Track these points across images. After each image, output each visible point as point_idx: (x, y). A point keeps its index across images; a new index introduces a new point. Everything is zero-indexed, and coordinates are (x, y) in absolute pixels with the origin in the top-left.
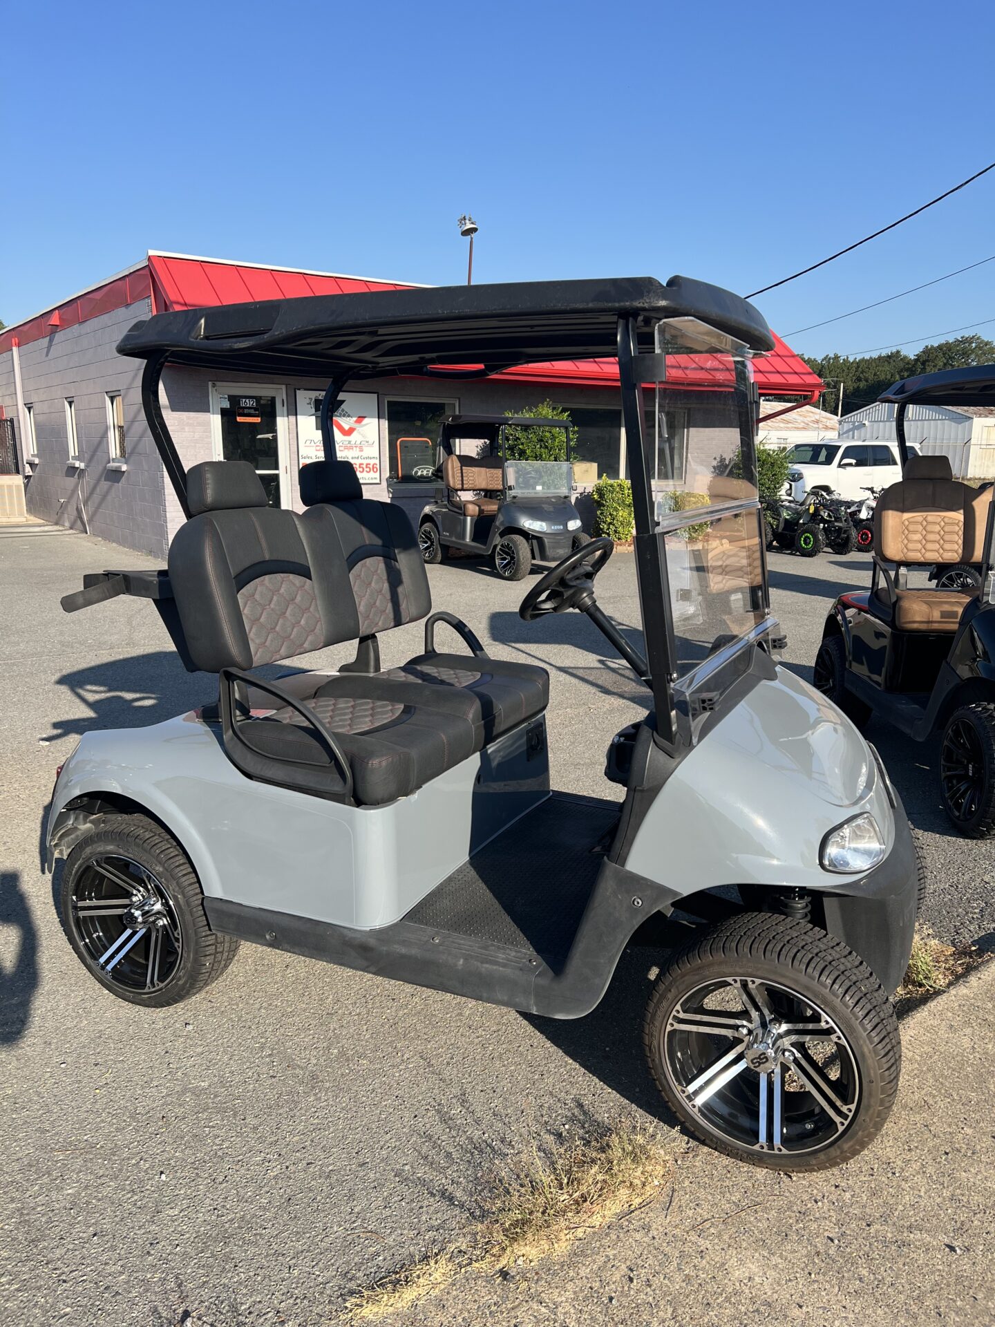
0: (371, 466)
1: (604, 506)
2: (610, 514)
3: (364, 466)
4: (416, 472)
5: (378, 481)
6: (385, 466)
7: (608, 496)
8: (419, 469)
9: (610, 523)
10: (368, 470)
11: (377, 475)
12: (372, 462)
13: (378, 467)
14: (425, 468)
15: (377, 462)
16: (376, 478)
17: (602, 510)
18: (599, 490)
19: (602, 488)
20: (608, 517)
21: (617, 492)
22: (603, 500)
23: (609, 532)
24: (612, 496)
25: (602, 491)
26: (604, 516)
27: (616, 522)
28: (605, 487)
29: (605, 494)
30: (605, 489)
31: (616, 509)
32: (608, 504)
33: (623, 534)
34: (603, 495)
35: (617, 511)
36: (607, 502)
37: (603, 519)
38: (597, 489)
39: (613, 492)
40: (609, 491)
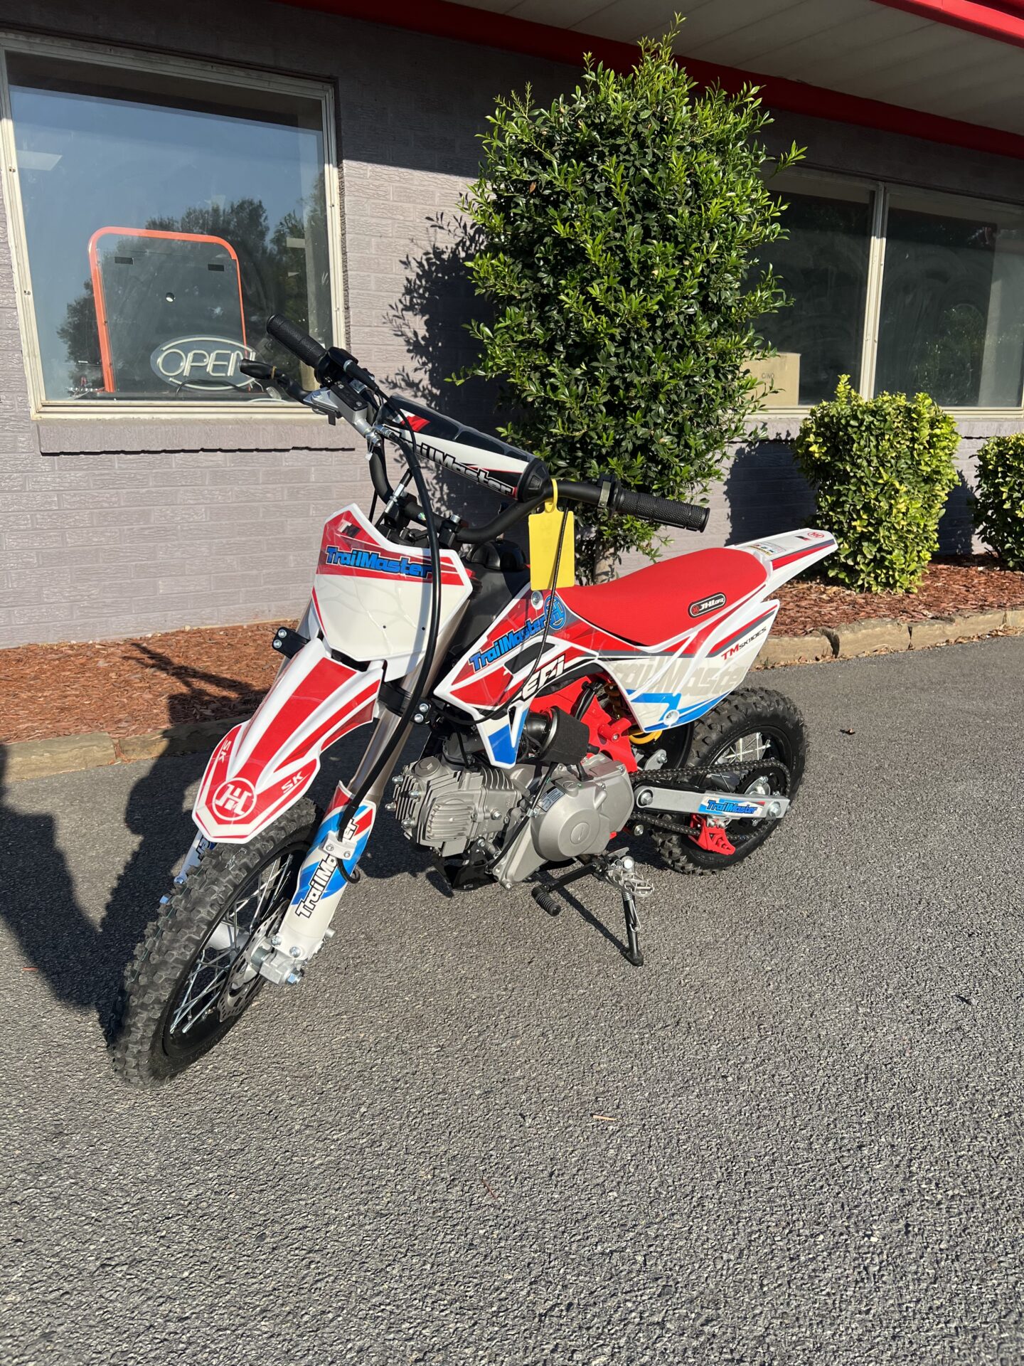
1: (844, 478)
2: (867, 508)
4: (174, 363)
7: (863, 445)
8: (186, 349)
9: (864, 537)
14: (209, 346)
17: (839, 494)
18: (826, 426)
19: (839, 419)
20: (860, 518)
21: (896, 435)
22: (842, 460)
23: (857, 564)
24: (877, 447)
25: (840, 430)
26: (843, 513)
27: (883, 532)
28: (855, 417)
29: (854, 442)
30: (852, 423)
31: (890, 493)
32: (860, 473)
33: (902, 571)
34: (846, 443)
35: (891, 497)
36: (859, 467)
37: (840, 523)
38: (819, 427)
39: (883, 434)
40: (868, 428)
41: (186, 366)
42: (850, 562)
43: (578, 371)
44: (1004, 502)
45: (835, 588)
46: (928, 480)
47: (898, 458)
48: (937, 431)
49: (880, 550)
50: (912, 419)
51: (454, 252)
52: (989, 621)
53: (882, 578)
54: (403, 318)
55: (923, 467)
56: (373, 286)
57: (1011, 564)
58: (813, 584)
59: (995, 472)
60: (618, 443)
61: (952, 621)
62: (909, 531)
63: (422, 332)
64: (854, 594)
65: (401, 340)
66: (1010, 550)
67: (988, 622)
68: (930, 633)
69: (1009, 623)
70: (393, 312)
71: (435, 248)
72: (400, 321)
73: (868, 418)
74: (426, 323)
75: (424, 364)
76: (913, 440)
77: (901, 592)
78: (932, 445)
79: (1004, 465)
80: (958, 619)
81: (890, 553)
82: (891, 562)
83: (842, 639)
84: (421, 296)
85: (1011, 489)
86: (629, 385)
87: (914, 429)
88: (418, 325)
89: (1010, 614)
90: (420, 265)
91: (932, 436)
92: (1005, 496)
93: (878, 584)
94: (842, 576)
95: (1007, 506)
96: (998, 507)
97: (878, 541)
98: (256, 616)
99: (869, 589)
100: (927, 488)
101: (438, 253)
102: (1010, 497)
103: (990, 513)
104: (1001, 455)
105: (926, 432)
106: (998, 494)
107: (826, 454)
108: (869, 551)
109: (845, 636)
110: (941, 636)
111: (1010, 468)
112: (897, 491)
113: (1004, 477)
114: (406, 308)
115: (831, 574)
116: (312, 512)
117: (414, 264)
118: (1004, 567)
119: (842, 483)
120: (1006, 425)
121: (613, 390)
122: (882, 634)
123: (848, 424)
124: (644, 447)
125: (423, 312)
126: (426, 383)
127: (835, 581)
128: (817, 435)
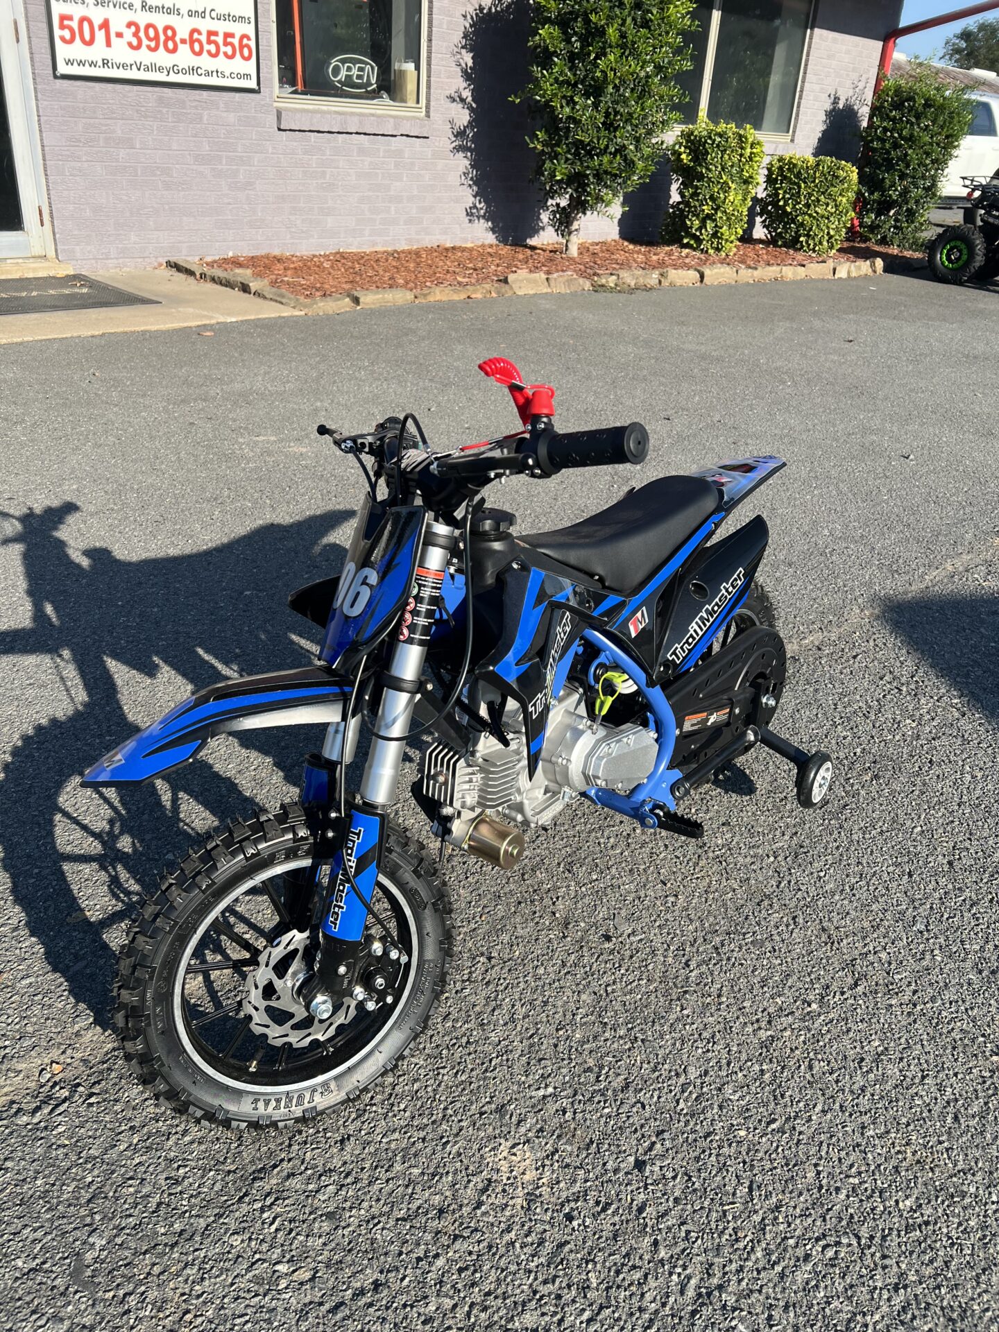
0: (236, 41)
1: (701, 177)
2: (712, 198)
3: (220, 39)
4: (336, 71)
5: (252, 84)
6: (268, 40)
7: (713, 156)
8: (343, 61)
9: (709, 217)
10: (229, 50)
11: (251, 67)
12: (239, 29)
13: (253, 44)
14: (354, 61)
15: (250, 30)
16: (247, 76)
17: (697, 188)
18: (692, 142)
19: (701, 138)
20: (707, 204)
21: (732, 151)
22: (700, 165)
23: (701, 234)
24: (721, 158)
25: (700, 145)
26: (698, 200)
27: (719, 214)
28: (710, 138)
29: (708, 153)
30: (709, 141)
31: (725, 188)
32: (710, 175)
33: (727, 240)
34: (703, 155)
35: (726, 192)
36: (710, 170)
37: (695, 207)
38: (687, 142)
39: (725, 150)
40: (718, 146)
41: (343, 74)
42: (698, 234)
43: (589, 102)
44: (779, 201)
45: (687, 250)
46: (746, 182)
47: (732, 166)
48: (754, 150)
49: (716, 226)
50: (743, 142)
51: (490, 9)
52: (772, 271)
53: (715, 245)
54: (460, 53)
55: (745, 173)
56: (445, 27)
57: (780, 243)
58: (673, 248)
59: (776, 179)
60: (607, 147)
61: (756, 269)
62: (733, 215)
63: (470, 63)
64: (698, 254)
65: (458, 69)
66: (781, 233)
67: (774, 271)
68: (746, 275)
69: (783, 273)
70: (456, 50)
71: (480, 6)
72: (459, 56)
73: (718, 139)
74: (473, 58)
75: (469, 85)
76: (741, 155)
77: (724, 254)
78: (751, 159)
79: (782, 175)
80: (760, 268)
81: (721, 228)
82: (722, 234)
83: (706, 274)
84: (471, 39)
85: (785, 192)
86: (616, 113)
87: (742, 148)
88: (468, 59)
89: (784, 268)
90: (472, 18)
91: (751, 153)
92: (781, 196)
93: (712, 248)
94: (692, 242)
95: (781, 203)
96: (775, 204)
97: (716, 220)
98: (373, 246)
99: (707, 252)
100: (744, 187)
101: (481, 9)
102: (783, 198)
103: (770, 208)
104: (781, 168)
105: (748, 150)
106: (777, 194)
107: (690, 161)
108: (710, 225)
109: (707, 272)
110: (751, 277)
111: (785, 177)
112: (730, 188)
113: (781, 184)
114: (463, 47)
115: (685, 241)
116: (405, 179)
117: (469, 17)
118: (776, 245)
119: (698, 181)
120: (781, 146)
121: (607, 115)
122: (724, 273)
123: (706, 142)
124: (621, 150)
125: (471, 51)
126: (470, 99)
127: (688, 246)
128: (685, 147)
